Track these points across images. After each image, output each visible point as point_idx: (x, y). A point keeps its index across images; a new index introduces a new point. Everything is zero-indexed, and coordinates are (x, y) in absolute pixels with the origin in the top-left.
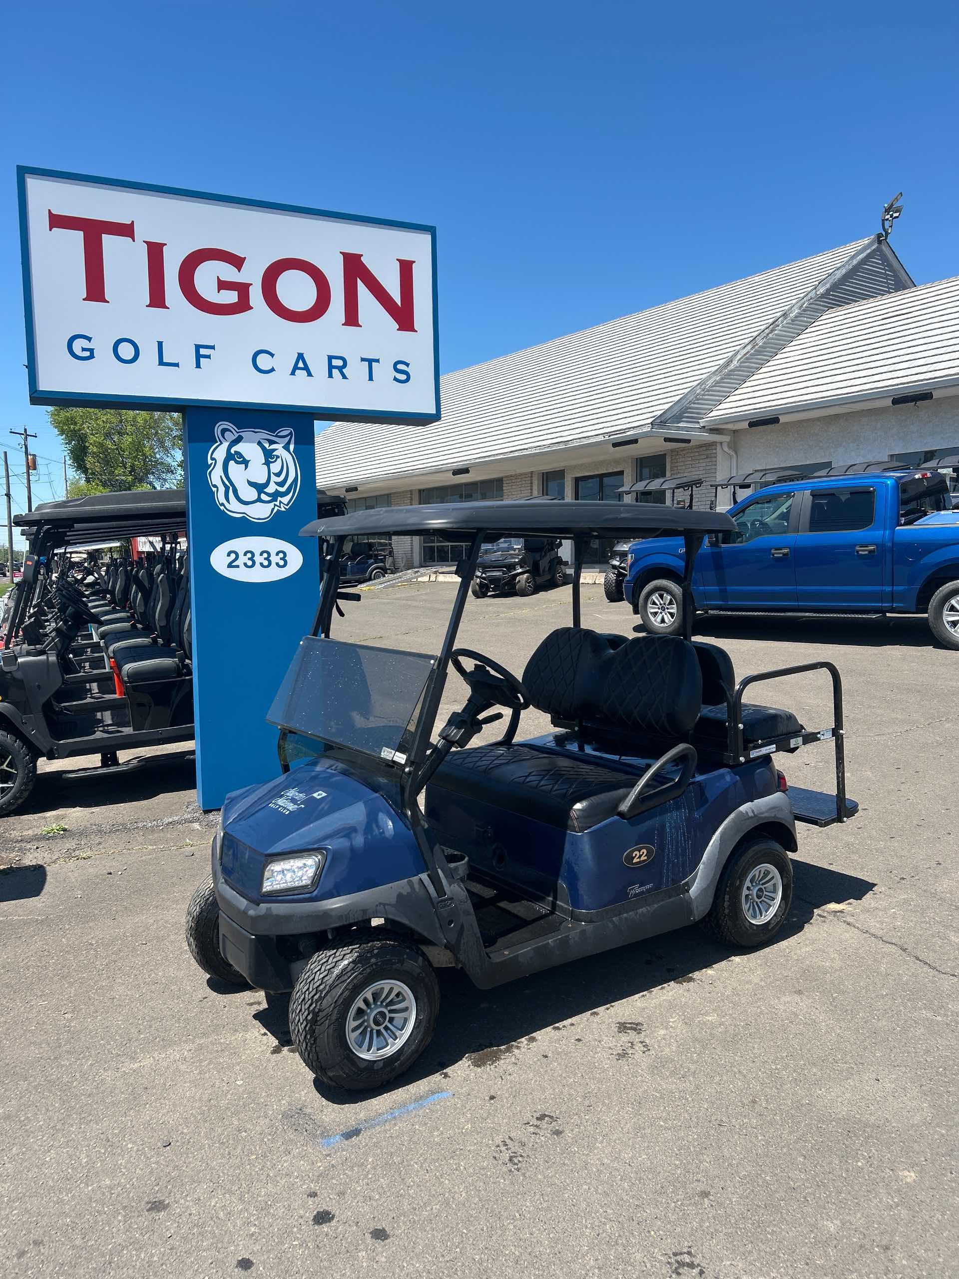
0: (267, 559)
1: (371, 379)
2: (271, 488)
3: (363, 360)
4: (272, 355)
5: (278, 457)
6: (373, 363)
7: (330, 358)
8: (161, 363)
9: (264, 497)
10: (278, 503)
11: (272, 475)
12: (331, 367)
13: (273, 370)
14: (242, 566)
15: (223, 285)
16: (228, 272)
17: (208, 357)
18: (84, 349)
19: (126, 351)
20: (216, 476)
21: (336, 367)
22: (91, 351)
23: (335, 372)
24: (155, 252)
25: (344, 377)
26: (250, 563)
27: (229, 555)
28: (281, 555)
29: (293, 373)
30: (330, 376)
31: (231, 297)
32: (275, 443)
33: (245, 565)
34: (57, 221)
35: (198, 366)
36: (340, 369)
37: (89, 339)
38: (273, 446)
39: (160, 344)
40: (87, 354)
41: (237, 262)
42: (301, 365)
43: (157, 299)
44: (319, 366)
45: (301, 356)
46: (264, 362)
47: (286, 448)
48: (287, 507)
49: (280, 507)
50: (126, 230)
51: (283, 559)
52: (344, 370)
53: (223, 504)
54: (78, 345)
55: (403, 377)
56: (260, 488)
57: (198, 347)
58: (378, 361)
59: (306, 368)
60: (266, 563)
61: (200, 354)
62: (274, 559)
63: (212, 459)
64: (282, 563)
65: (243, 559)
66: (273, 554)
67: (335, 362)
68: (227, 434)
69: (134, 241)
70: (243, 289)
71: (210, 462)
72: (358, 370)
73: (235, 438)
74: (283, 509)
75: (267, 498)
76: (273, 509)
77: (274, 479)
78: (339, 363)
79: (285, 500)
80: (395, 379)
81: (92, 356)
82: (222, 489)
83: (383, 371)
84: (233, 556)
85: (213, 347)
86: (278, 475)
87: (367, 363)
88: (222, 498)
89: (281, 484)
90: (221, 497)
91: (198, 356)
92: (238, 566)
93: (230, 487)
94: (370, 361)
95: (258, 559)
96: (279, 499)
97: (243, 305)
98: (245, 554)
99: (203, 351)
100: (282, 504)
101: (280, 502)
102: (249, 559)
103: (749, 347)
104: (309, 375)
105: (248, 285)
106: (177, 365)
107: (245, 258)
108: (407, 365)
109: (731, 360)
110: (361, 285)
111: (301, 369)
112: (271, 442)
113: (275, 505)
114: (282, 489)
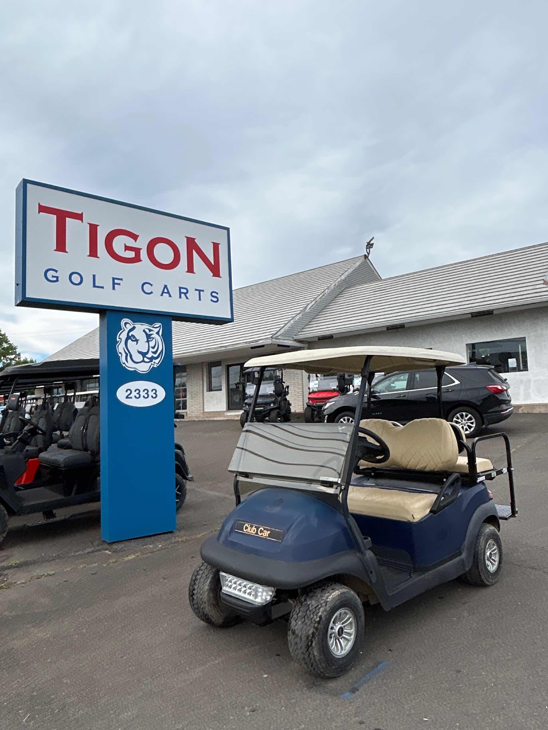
0: (147, 393)
1: (200, 299)
2: (150, 355)
3: (196, 290)
4: (152, 285)
5: (153, 338)
7: (180, 288)
8: (94, 286)
9: (146, 360)
10: (153, 363)
11: (150, 348)
12: (181, 293)
13: (151, 293)
14: (133, 397)
15: (127, 248)
16: (130, 242)
17: (119, 284)
18: (53, 277)
19: (76, 279)
20: (121, 348)
21: (183, 293)
22: (57, 277)
23: (183, 295)
24: (93, 229)
25: (187, 298)
26: (138, 396)
27: (127, 391)
28: (154, 391)
29: (162, 295)
30: (180, 297)
31: (131, 254)
32: (152, 330)
33: (135, 397)
34: (42, 209)
35: (114, 288)
36: (185, 294)
37: (56, 271)
38: (151, 333)
39: (94, 276)
40: (55, 279)
41: (135, 237)
42: (166, 291)
43: (93, 253)
44: (175, 292)
45: (166, 287)
46: (147, 288)
47: (158, 333)
48: (158, 365)
49: (154, 365)
50: (79, 217)
51: (155, 393)
52: (187, 295)
53: (124, 363)
54: (50, 274)
55: (215, 300)
56: (144, 355)
57: (114, 279)
58: (203, 291)
59: (168, 292)
60: (146, 396)
62: (151, 394)
63: (119, 338)
64: (154, 396)
65: (134, 394)
66: (150, 391)
67: (182, 290)
68: (128, 325)
69: (82, 222)
70: (137, 251)
71: (118, 340)
72: (193, 295)
73: (131, 327)
74: (155, 366)
75: (148, 360)
76: (150, 366)
77: (151, 350)
78: (185, 291)
79: (157, 361)
80: (212, 300)
81: (57, 281)
82: (124, 355)
83: (206, 296)
84: (129, 392)
85: (121, 279)
86: (153, 348)
87: (198, 292)
88: (124, 361)
89: (155, 353)
90: (123, 359)
91: (114, 284)
92: (131, 398)
93: (129, 354)
94: (200, 291)
95: (142, 394)
96: (154, 361)
97: (137, 259)
98: (135, 391)
99: (116, 281)
100: (155, 364)
101: (154, 362)
102: (137, 394)
103: (314, 302)
104: (170, 296)
105: (140, 249)
106: (103, 287)
107: (138, 236)
108: (217, 294)
109: (306, 308)
110: (195, 253)
111: (165, 293)
112: (150, 330)
113: (152, 364)
114: (155, 356)
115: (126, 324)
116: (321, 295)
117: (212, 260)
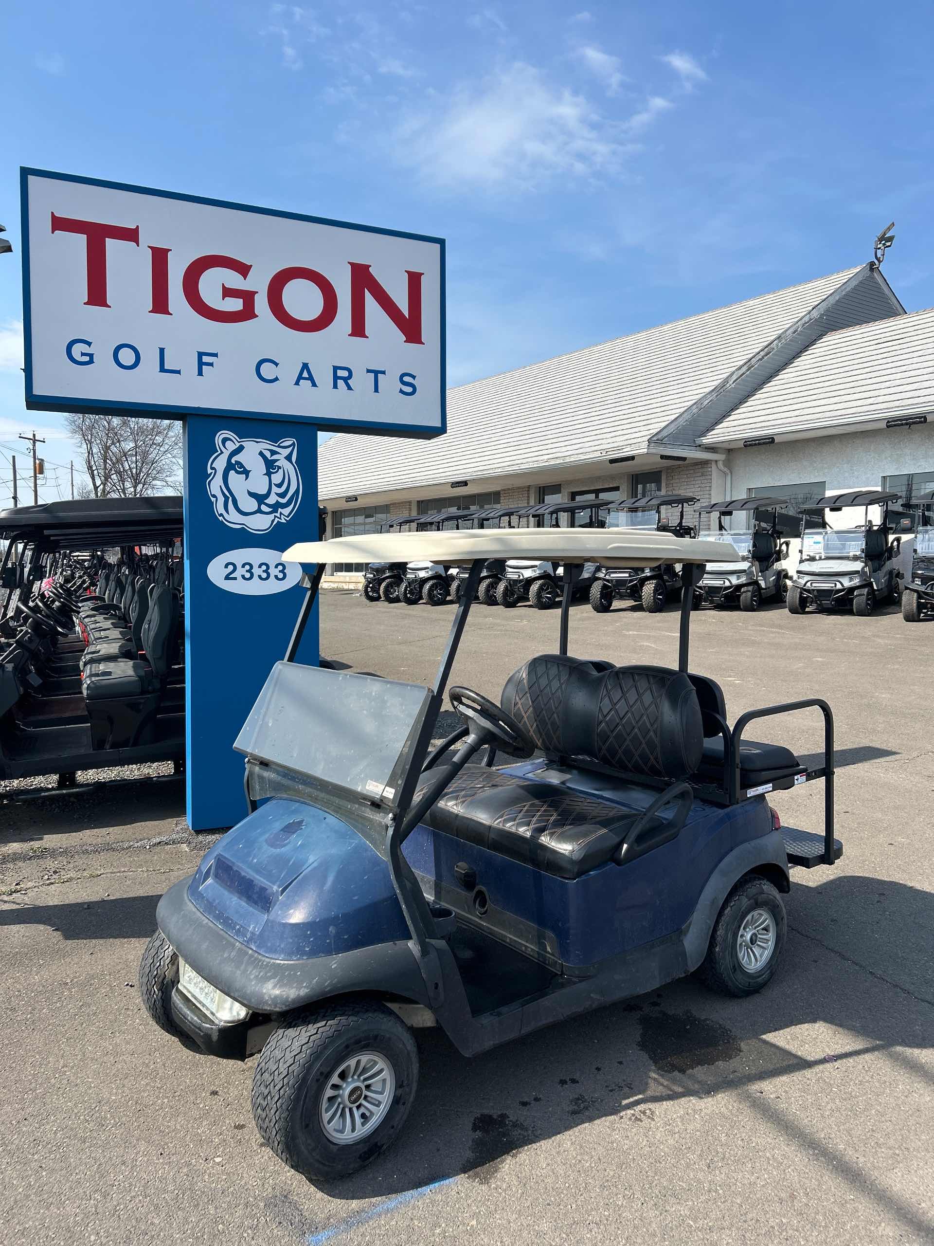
0: (266, 571)
1: (376, 390)
2: (272, 500)
3: (369, 371)
4: (276, 364)
6: (380, 376)
7: (336, 369)
8: (163, 369)
9: (264, 508)
10: (278, 515)
11: (273, 485)
12: (336, 378)
13: (276, 379)
14: (240, 578)
15: (228, 292)
16: (234, 280)
17: (211, 364)
18: (83, 354)
19: (127, 357)
20: (215, 486)
21: (341, 378)
22: (91, 356)
23: (340, 383)
24: (160, 257)
25: (349, 388)
26: (248, 575)
27: (226, 566)
28: (280, 568)
29: (297, 383)
30: (335, 386)
31: (235, 305)
32: (277, 453)
33: (243, 577)
34: (59, 224)
35: (200, 373)
36: (346, 380)
37: (89, 344)
38: (275, 457)
39: (162, 351)
40: (87, 359)
41: (243, 269)
42: (305, 375)
43: (160, 305)
44: (324, 376)
45: (305, 366)
46: (267, 370)
47: (289, 458)
48: (288, 519)
49: (280, 519)
50: (131, 235)
51: (282, 571)
52: (349, 381)
53: (221, 515)
54: (77, 350)
55: (409, 389)
56: (260, 499)
57: (201, 355)
58: (383, 373)
59: (311, 378)
60: (264, 575)
61: (203, 361)
62: (274, 572)
63: (212, 468)
64: (281, 576)
65: (241, 571)
66: (272, 567)
67: (340, 373)
68: (228, 443)
69: (138, 245)
70: (248, 297)
71: (209, 471)
72: (362, 381)
73: (235, 447)
74: (283, 521)
75: (268, 510)
76: (273, 521)
77: (275, 489)
78: (345, 374)
79: (286, 511)
80: (401, 391)
81: (91, 361)
82: (221, 499)
83: (390, 383)
84: (231, 568)
85: (216, 355)
86: (279, 486)
87: (372, 375)
88: (221, 510)
89: (282, 495)
90: (220, 507)
91: (201, 364)
92: (235, 579)
93: (230, 498)
94: (376, 373)
95: (257, 571)
96: (280, 510)
97: (248, 313)
98: (243, 566)
99: (205, 359)
100: (282, 517)
101: (281, 514)
102: (247, 571)
103: (744, 369)
104: (314, 385)
105: (253, 293)
106: (179, 372)
107: (251, 266)
108: (414, 377)
109: (726, 380)
110: (368, 296)
111: (305, 379)
112: (273, 453)
113: (275, 517)
114: (283, 501)
115: (224, 441)
116: (762, 353)
117: (404, 308)
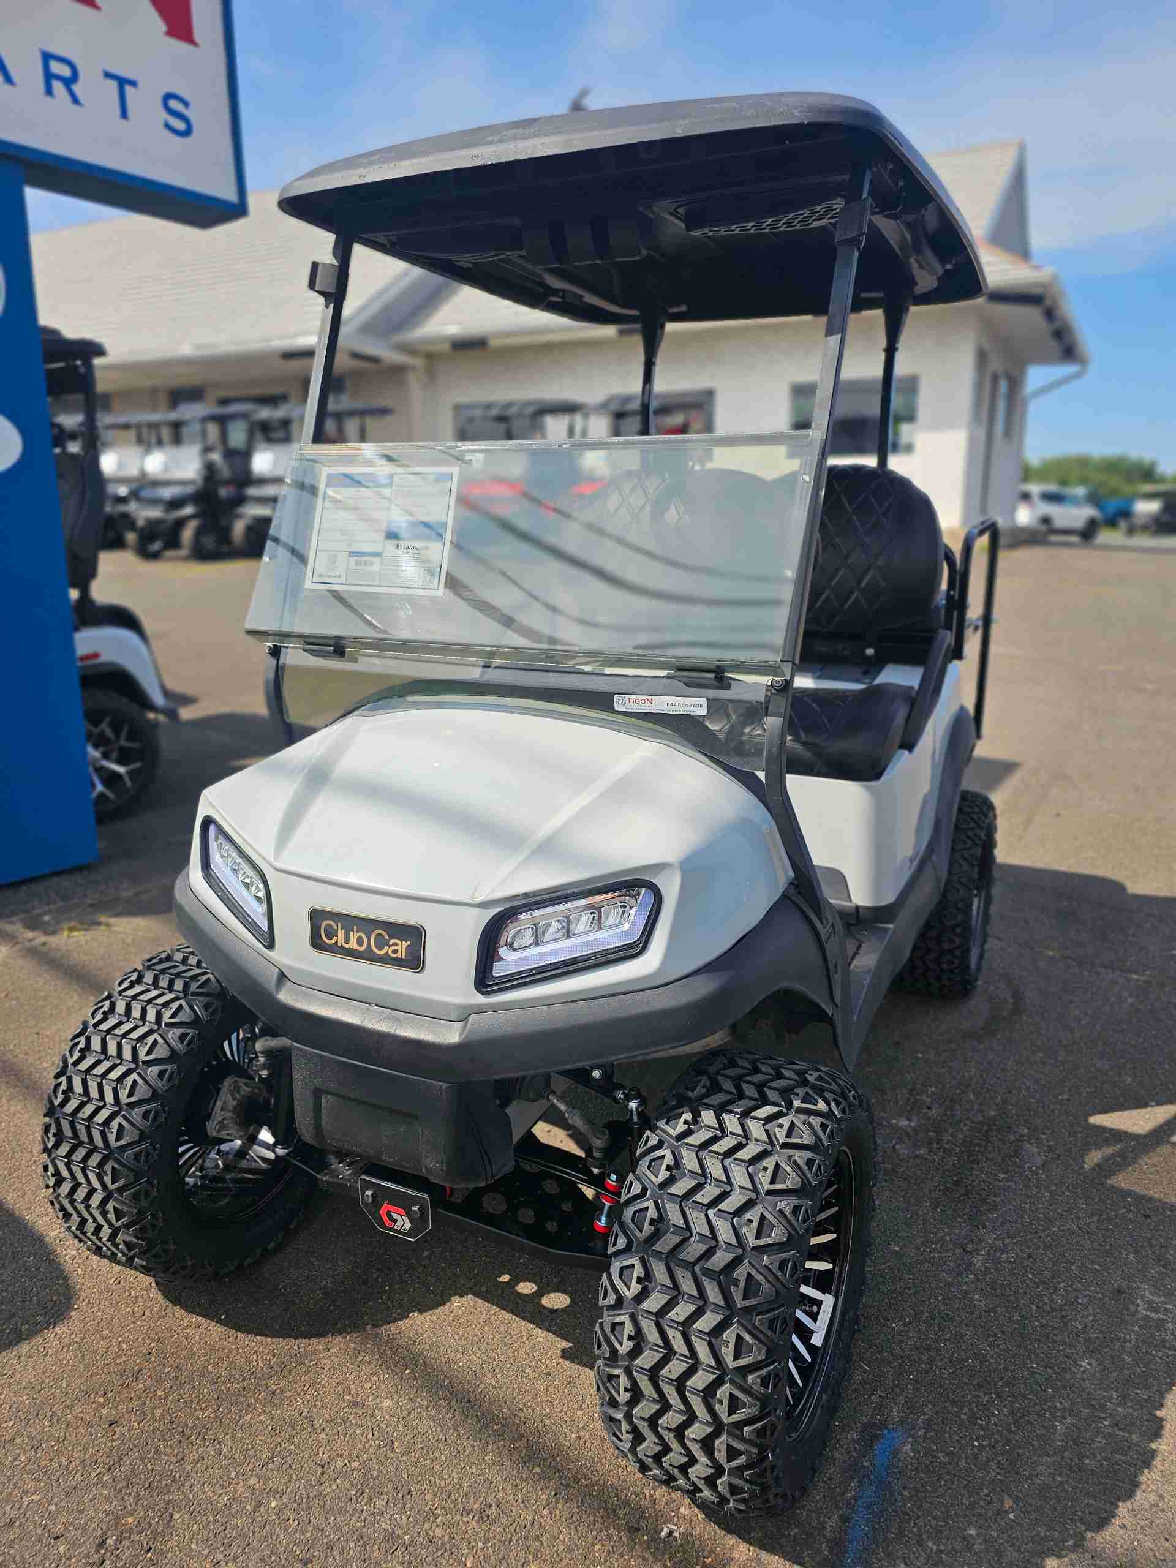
1: (124, 114)
3: (108, 75)
6: (128, 89)
7: (47, 57)
12: (49, 76)
21: (59, 78)
23: (58, 87)
25: (75, 100)
30: (49, 92)
36: (69, 82)
44: (25, 66)
52: (75, 87)
55: (180, 125)
58: (133, 84)
67: (56, 67)
72: (96, 92)
78: (66, 72)
80: (167, 126)
83: (147, 105)
87: (113, 85)
94: (123, 82)
104: (9, 82)
108: (186, 104)
